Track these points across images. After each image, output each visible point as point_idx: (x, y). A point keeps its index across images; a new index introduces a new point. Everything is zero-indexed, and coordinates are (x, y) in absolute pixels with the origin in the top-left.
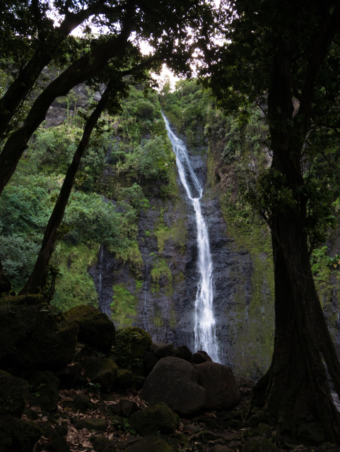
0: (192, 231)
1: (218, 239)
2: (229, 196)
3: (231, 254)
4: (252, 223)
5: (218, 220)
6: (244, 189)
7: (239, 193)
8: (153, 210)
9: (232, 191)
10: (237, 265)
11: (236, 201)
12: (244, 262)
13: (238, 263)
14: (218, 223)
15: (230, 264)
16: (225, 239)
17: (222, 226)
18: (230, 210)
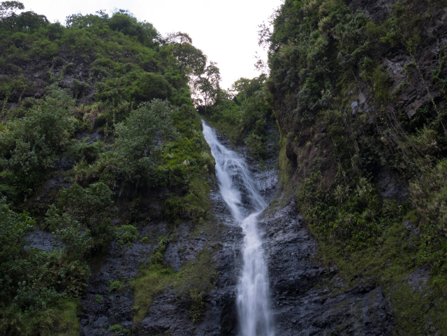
0: (229, 268)
1: (294, 275)
2: (317, 181)
3: (329, 300)
4: (379, 215)
5: (295, 236)
6: (348, 155)
7: (339, 166)
8: (145, 242)
9: (323, 169)
10: (345, 323)
11: (334, 187)
12: (365, 310)
13: (348, 315)
14: (295, 241)
15: (326, 325)
16: (312, 272)
17: (305, 246)
18: (323, 208)
